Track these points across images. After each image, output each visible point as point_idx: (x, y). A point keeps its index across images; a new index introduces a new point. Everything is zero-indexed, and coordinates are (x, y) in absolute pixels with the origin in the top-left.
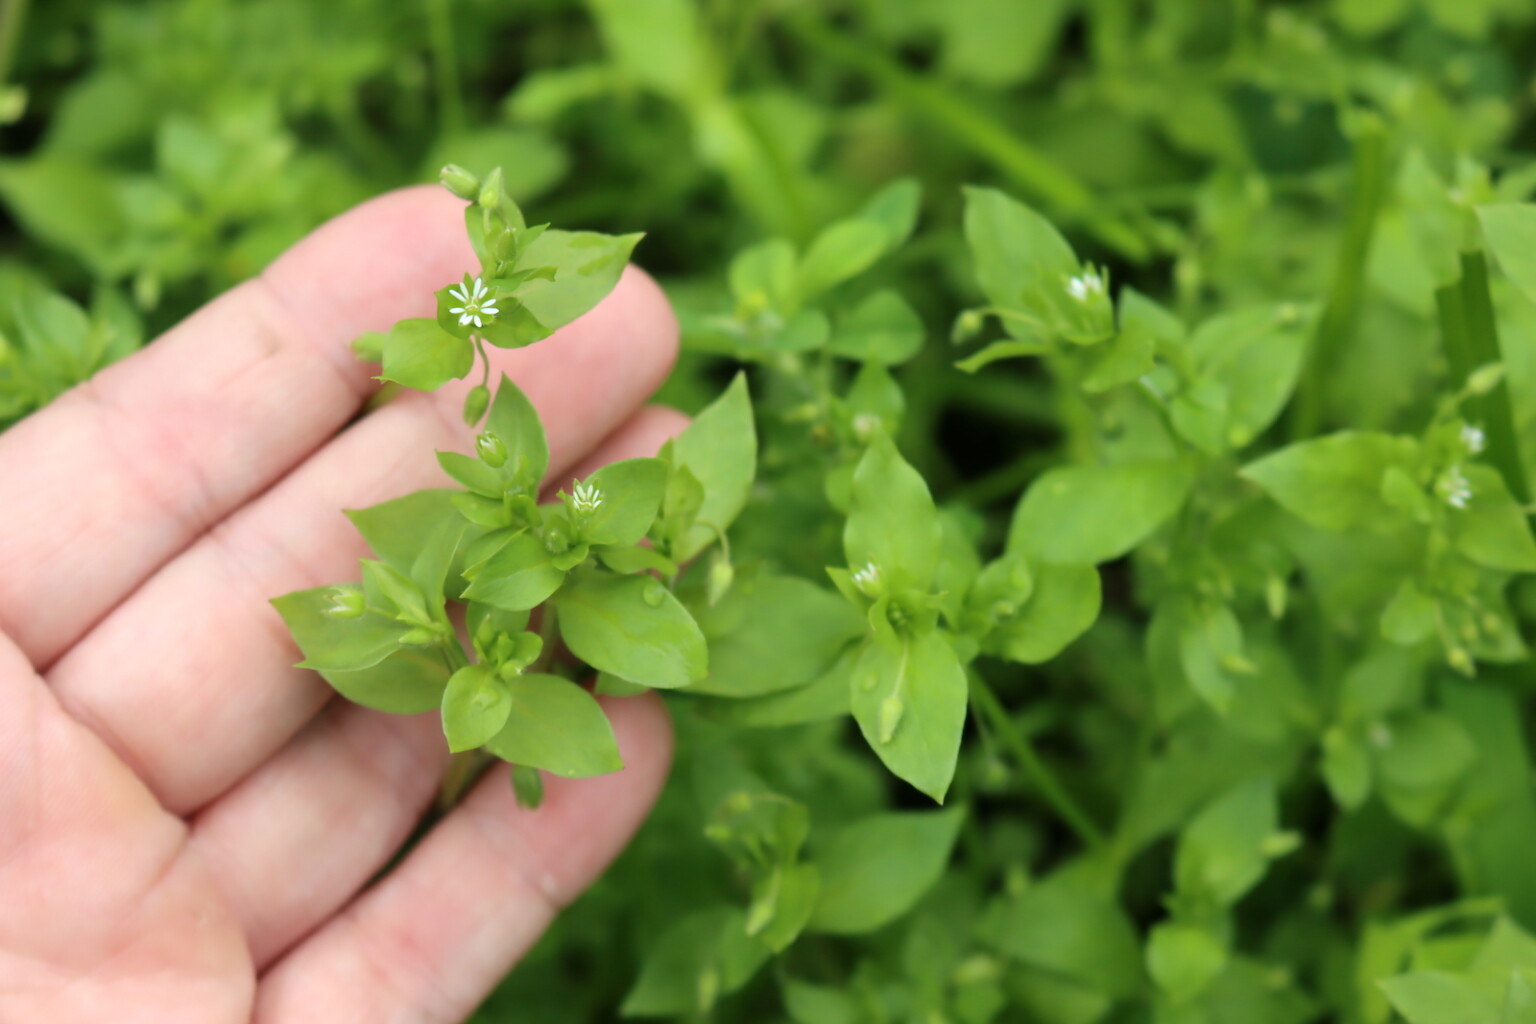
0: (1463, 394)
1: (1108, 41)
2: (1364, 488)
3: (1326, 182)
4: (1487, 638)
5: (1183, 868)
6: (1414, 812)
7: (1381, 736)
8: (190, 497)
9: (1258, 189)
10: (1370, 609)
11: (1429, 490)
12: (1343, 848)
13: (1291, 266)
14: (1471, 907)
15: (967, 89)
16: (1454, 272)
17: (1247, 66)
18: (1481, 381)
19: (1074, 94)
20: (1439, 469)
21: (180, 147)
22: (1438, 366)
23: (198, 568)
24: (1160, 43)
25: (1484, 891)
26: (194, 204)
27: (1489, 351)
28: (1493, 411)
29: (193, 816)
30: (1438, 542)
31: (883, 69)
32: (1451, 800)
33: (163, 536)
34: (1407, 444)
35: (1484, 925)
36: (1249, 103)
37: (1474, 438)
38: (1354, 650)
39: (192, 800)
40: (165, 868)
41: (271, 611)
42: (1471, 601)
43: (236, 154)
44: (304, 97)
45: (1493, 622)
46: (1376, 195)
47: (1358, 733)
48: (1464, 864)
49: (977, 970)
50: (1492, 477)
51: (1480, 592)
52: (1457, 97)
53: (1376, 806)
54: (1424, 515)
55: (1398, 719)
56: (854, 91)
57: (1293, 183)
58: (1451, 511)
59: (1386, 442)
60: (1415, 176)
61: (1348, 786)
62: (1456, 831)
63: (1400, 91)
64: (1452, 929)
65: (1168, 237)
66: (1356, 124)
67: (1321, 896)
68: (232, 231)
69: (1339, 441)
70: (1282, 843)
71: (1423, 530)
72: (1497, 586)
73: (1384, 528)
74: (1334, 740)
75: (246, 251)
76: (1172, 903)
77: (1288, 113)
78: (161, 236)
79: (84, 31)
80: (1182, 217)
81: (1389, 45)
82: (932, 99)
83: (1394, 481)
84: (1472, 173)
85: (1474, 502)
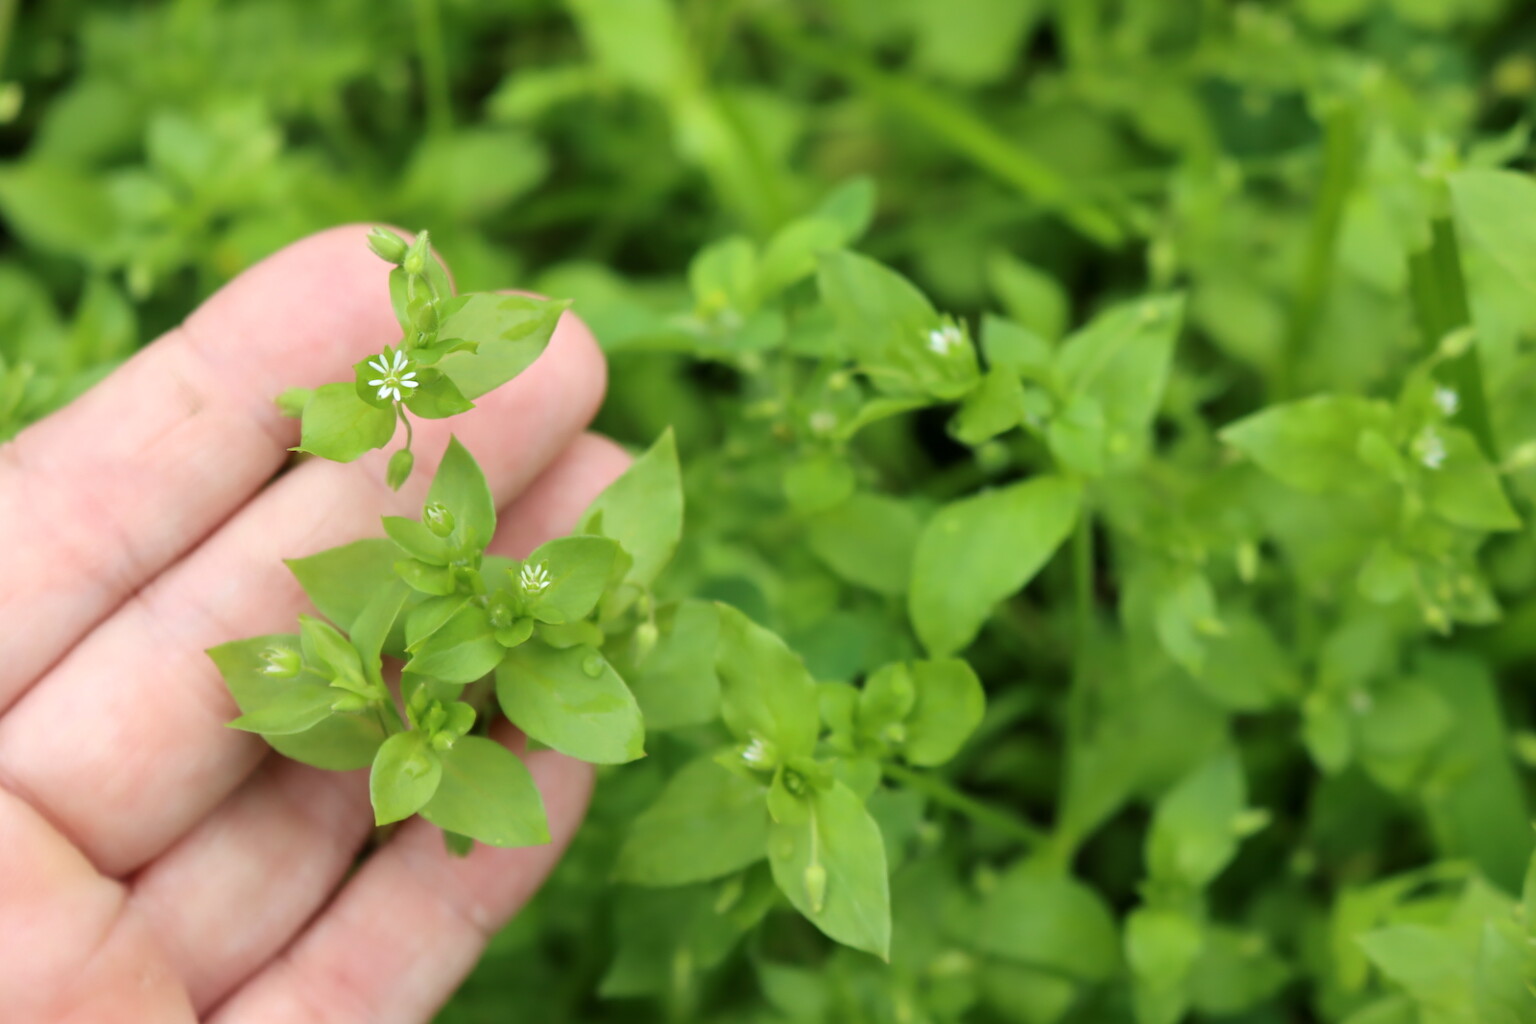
0: (1434, 359)
1: (1079, 37)
2: (1341, 451)
3: (1294, 168)
4: (1461, 600)
5: (1156, 851)
6: (1393, 777)
7: (1360, 701)
8: (116, 563)
9: (1230, 174)
10: (1346, 574)
11: (1405, 452)
12: (1325, 815)
13: (1262, 251)
14: (1446, 870)
15: (940, 84)
16: (1424, 238)
17: (1216, 59)
18: (1453, 344)
19: (1046, 90)
20: (1414, 430)
21: (170, 140)
22: (1411, 338)
23: (124, 634)
24: (1131, 39)
25: (1462, 852)
26: (184, 194)
27: (1459, 316)
28: (1465, 374)
29: (131, 877)
30: (1413, 505)
31: (859, 71)
32: (1429, 763)
33: (90, 603)
34: (1382, 409)
35: (1456, 888)
36: (1218, 96)
37: (1447, 400)
38: (1330, 617)
39: (129, 862)
40: (107, 929)
41: (207, 662)
42: (1446, 560)
43: (226, 150)
44: (292, 99)
45: (1468, 584)
46: (1347, 175)
47: (1338, 699)
48: (1442, 828)
49: (952, 964)
50: (1465, 439)
51: (1454, 551)
52: (1420, 86)
53: (1356, 775)
54: (1400, 474)
55: (1378, 686)
56: (829, 91)
57: (1263, 166)
58: (1426, 473)
59: (1364, 407)
60: (1384, 154)
61: (1328, 747)
62: (1434, 793)
63: (1364, 77)
64: (1427, 891)
65: (1142, 220)
66: (1322, 106)
67: (1302, 863)
68: (221, 224)
69: (1316, 405)
70: (1251, 821)
71: (1396, 492)
72: (1472, 545)
73: (1361, 491)
74: (1315, 706)
75: (236, 244)
76: (1147, 890)
77: (1256, 106)
78: (154, 228)
79: (70, 42)
80: (1156, 201)
81: (1352, 36)
82: (906, 96)
83: (1372, 444)
84: (1440, 147)
85: (1451, 464)
